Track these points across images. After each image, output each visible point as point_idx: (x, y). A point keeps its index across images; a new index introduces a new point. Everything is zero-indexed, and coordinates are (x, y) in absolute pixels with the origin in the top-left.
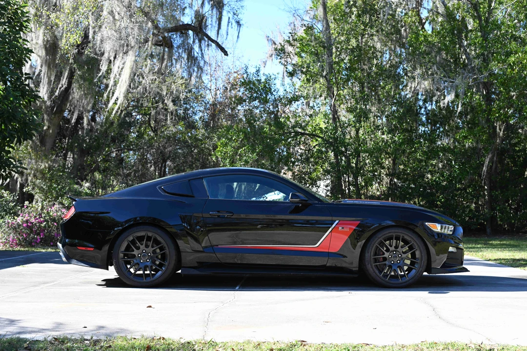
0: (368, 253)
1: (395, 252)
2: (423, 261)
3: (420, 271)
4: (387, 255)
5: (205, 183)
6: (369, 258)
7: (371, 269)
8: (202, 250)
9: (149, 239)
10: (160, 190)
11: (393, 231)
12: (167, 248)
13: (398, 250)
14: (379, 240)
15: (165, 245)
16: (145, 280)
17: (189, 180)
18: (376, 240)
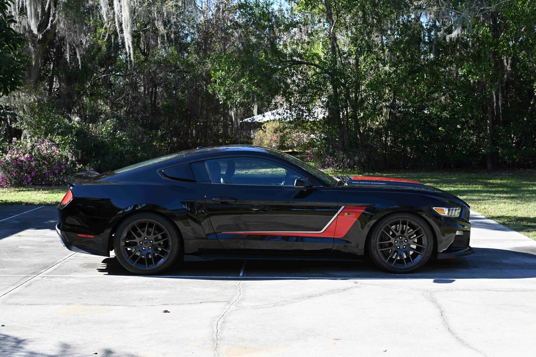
0: (374, 238)
1: (401, 238)
2: (429, 247)
3: (426, 256)
4: (392, 240)
5: (207, 166)
6: (375, 244)
7: (377, 255)
8: (205, 236)
9: (151, 225)
10: (161, 174)
11: (399, 216)
12: (169, 235)
13: (405, 235)
14: (386, 225)
15: (168, 233)
16: (147, 268)
17: (190, 163)
18: (382, 225)
